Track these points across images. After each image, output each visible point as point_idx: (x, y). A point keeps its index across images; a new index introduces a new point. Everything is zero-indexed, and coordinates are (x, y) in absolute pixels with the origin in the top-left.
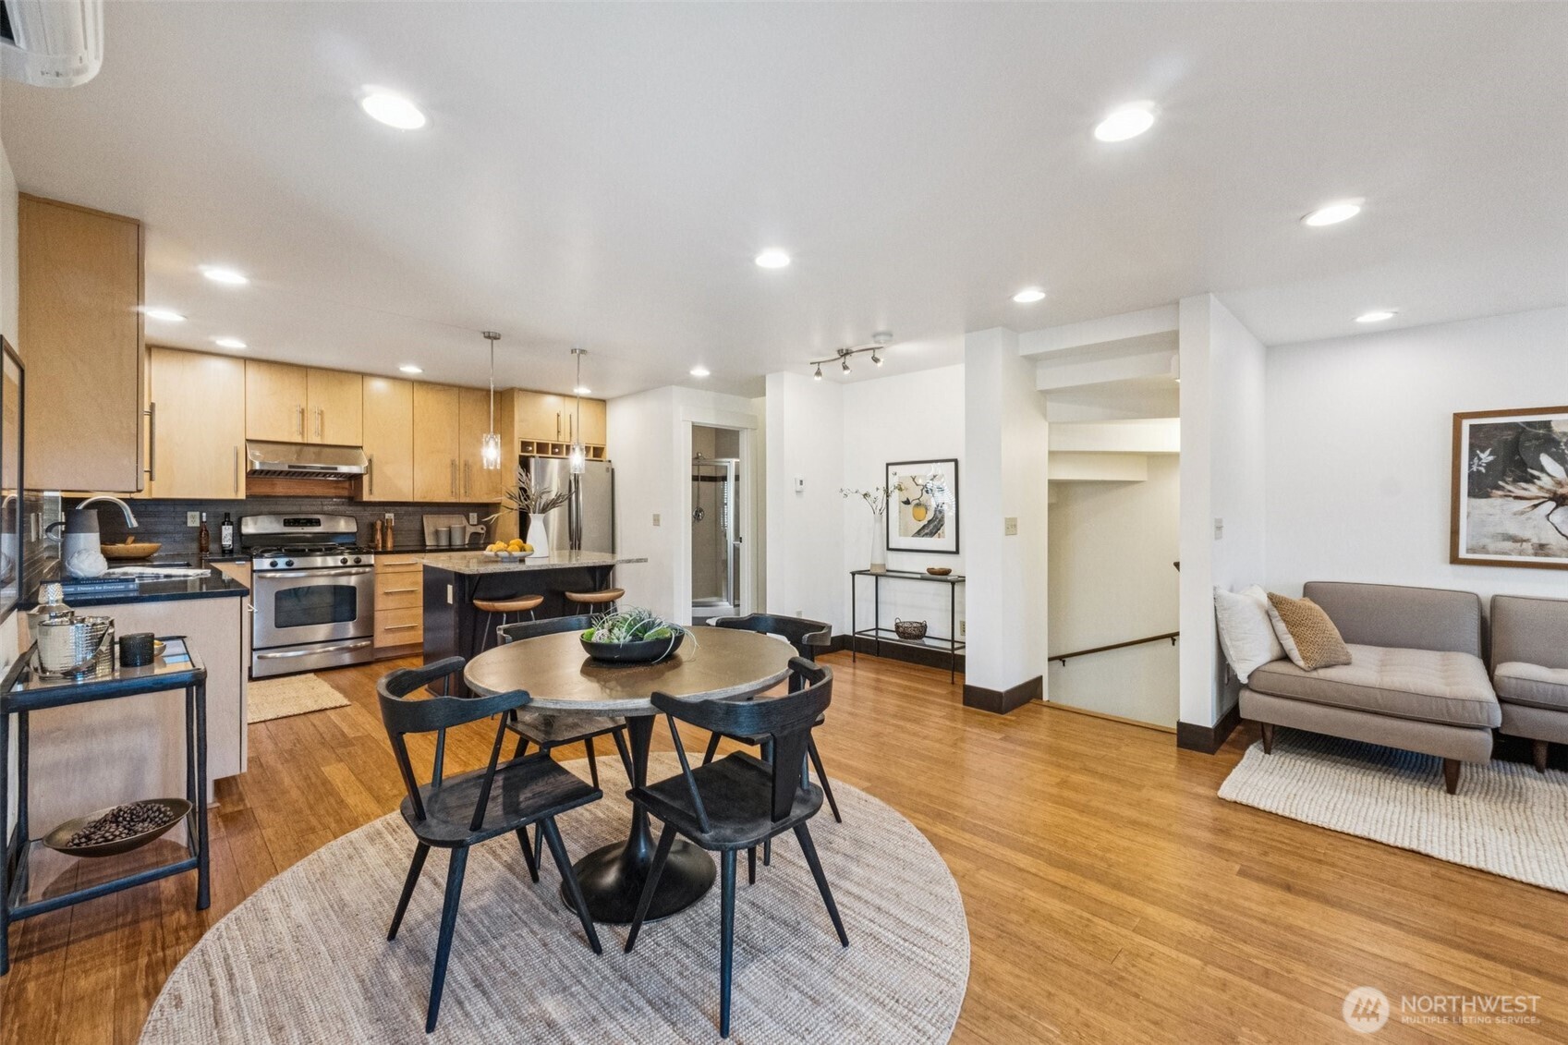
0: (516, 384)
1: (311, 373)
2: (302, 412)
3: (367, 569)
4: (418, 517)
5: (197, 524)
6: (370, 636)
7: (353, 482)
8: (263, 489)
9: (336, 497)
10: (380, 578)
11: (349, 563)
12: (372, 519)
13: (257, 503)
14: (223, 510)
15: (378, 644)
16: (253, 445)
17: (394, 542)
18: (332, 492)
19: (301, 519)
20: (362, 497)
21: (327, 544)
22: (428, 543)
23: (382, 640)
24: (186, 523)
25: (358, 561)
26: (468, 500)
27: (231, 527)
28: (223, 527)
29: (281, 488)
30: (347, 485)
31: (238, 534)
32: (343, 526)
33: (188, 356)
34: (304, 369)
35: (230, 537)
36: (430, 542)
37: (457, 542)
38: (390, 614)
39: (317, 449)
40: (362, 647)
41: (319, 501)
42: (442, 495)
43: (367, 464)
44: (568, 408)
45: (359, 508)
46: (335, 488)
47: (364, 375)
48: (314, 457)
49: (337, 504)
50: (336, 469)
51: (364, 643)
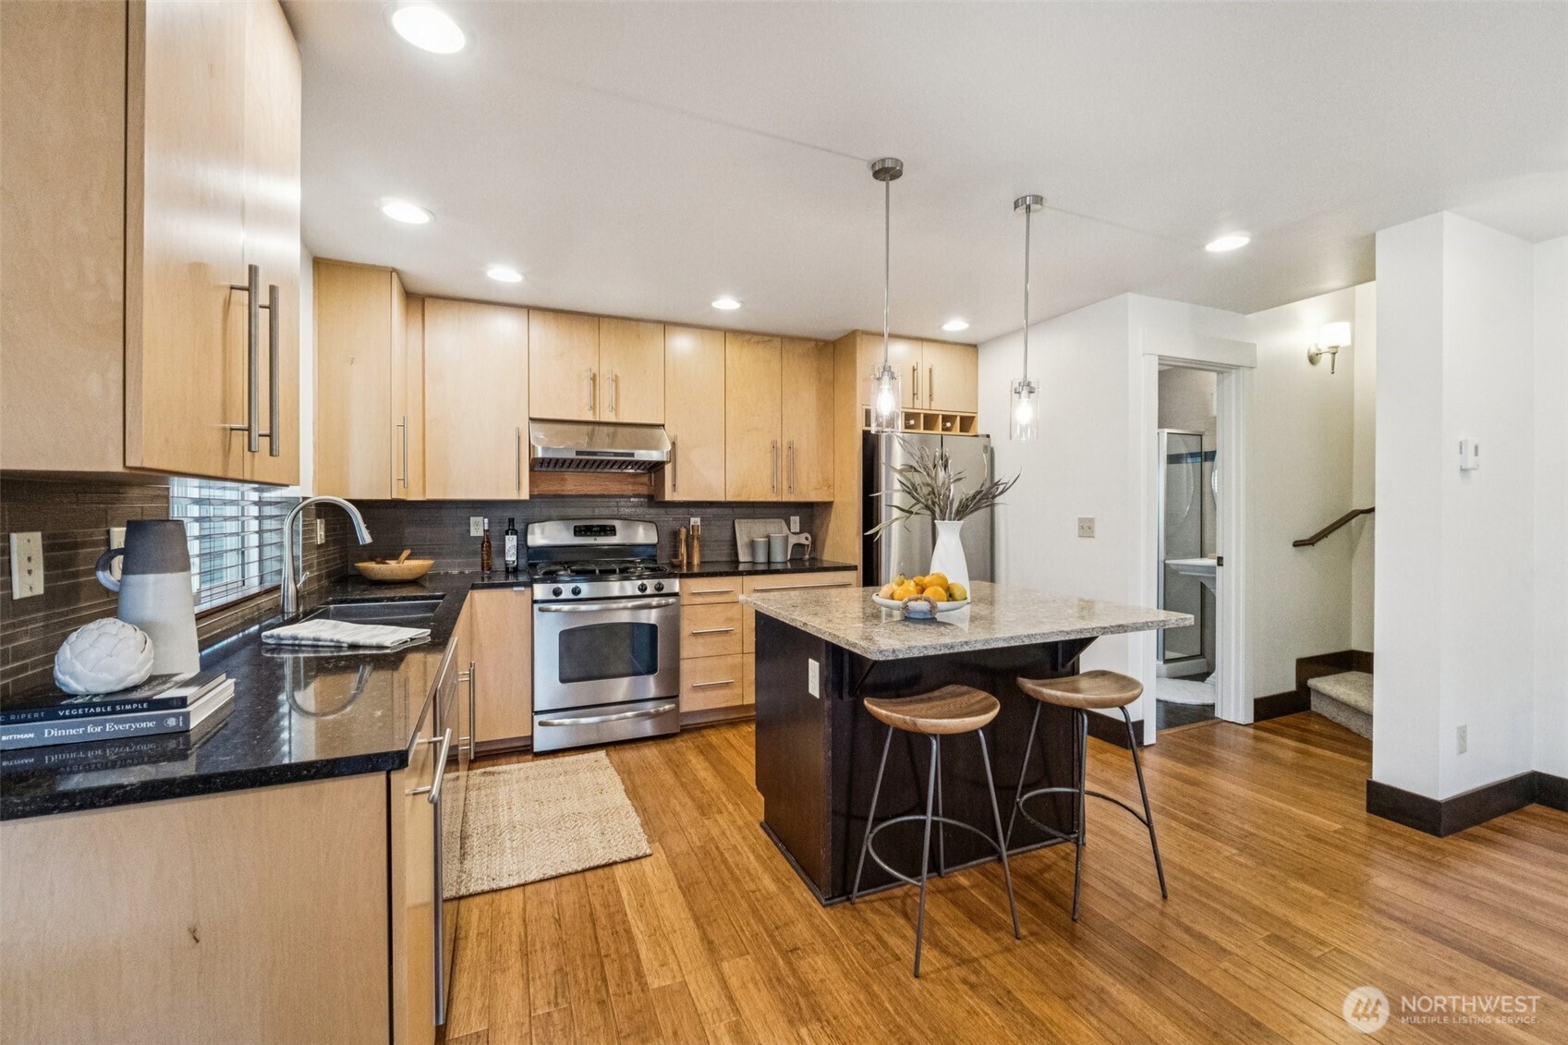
0: (860, 326)
1: (605, 324)
2: (594, 379)
3: (671, 600)
4: (730, 523)
5: (481, 533)
6: (673, 697)
7: (653, 475)
8: (550, 487)
9: (635, 496)
10: (686, 613)
11: (648, 592)
12: (674, 525)
13: (542, 505)
14: (508, 514)
15: (684, 708)
16: (537, 426)
17: (702, 556)
18: (628, 489)
19: (592, 526)
20: (664, 496)
21: (622, 562)
22: (742, 558)
23: (691, 702)
24: (469, 531)
25: (659, 588)
26: (792, 498)
27: (515, 537)
28: (507, 537)
29: (573, 484)
30: (645, 479)
31: (522, 546)
32: (643, 535)
33: (465, 306)
34: (595, 319)
35: (514, 551)
36: (743, 556)
37: (778, 556)
38: (700, 664)
39: (611, 429)
40: (666, 712)
41: (613, 502)
42: (761, 492)
43: (669, 448)
44: (929, 358)
45: (662, 511)
46: (634, 484)
47: (666, 325)
48: (607, 440)
49: (634, 506)
50: (632, 455)
51: (667, 707)
